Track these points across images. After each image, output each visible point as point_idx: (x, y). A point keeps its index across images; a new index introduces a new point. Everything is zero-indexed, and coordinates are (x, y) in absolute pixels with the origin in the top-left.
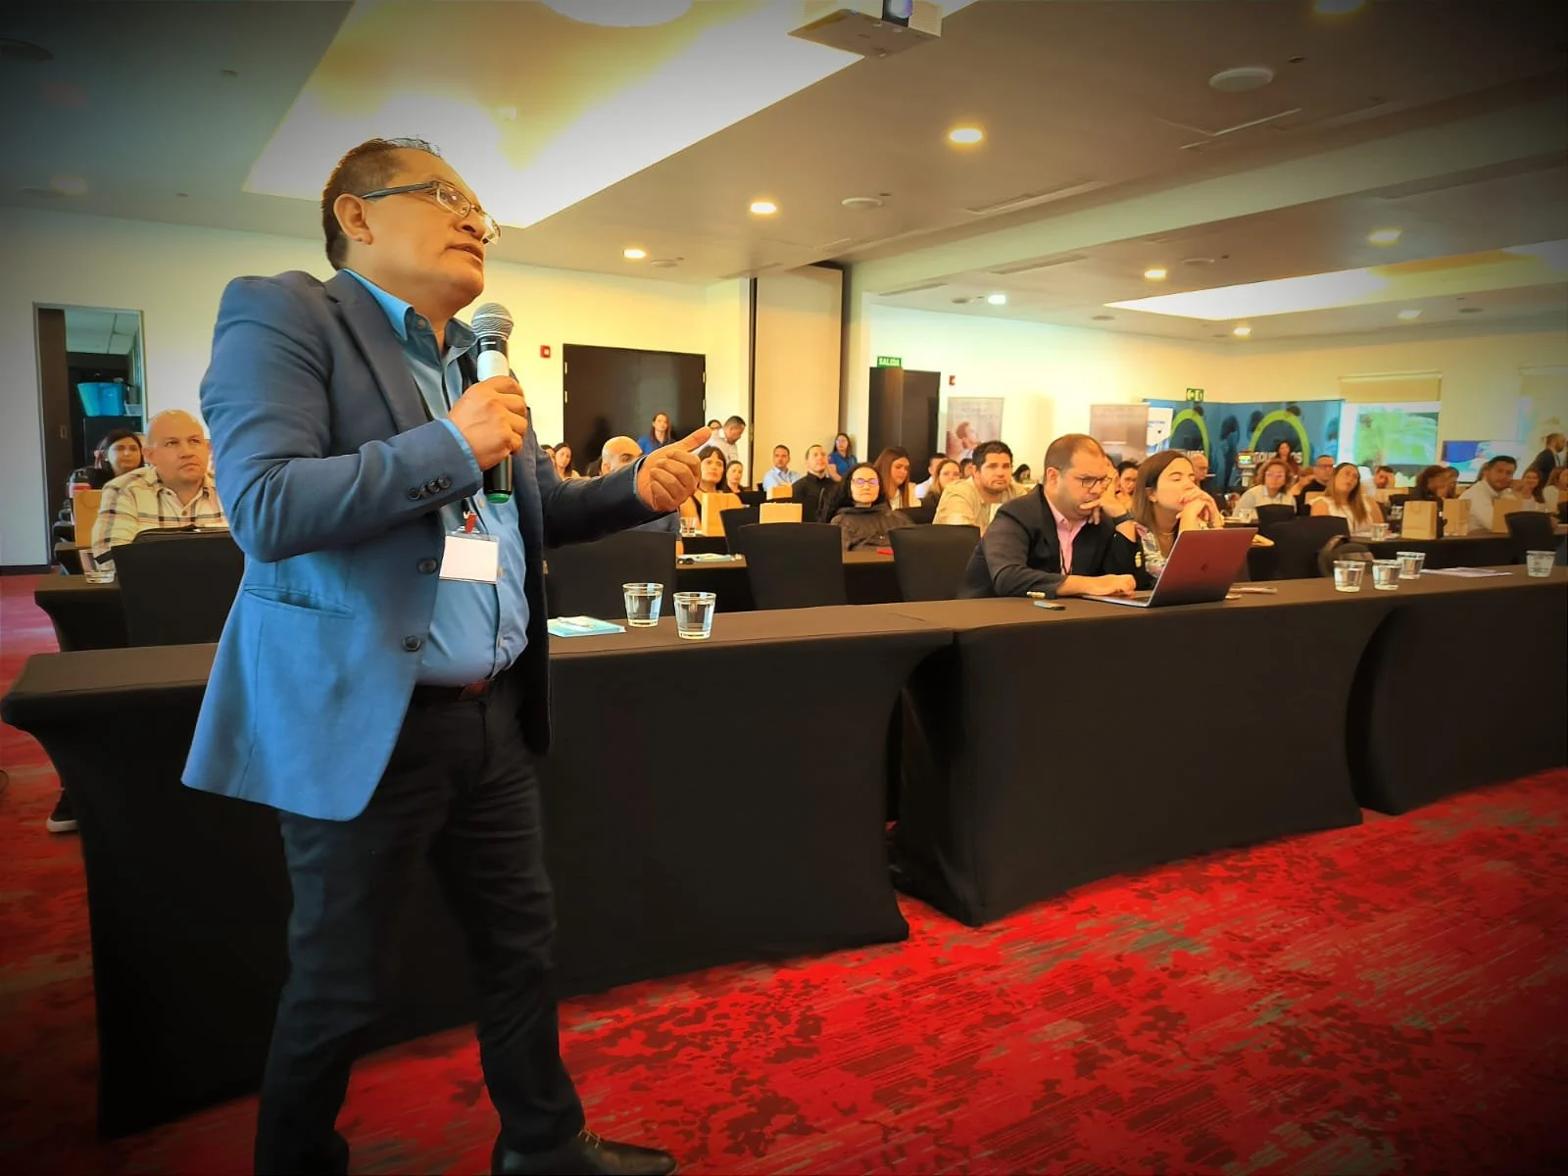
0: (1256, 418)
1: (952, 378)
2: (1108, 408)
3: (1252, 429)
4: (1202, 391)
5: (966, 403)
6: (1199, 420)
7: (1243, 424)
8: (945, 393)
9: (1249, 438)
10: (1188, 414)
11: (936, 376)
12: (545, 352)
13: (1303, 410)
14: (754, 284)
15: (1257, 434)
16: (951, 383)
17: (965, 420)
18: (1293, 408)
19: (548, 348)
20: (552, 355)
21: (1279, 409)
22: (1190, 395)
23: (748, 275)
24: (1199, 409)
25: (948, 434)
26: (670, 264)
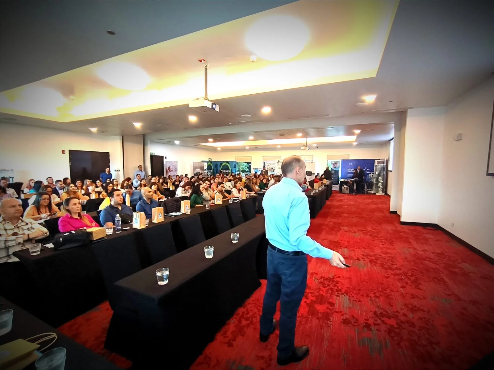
0: (221, 164)
1: (166, 157)
2: (196, 163)
3: (220, 166)
4: (211, 159)
5: (170, 162)
6: (211, 164)
7: (219, 165)
8: (165, 160)
9: (220, 168)
10: (209, 163)
11: (163, 157)
12: (63, 152)
13: (229, 163)
14: (123, 137)
15: (221, 167)
16: (166, 158)
17: (170, 166)
18: (228, 162)
19: (64, 151)
20: (66, 153)
21: (225, 162)
22: (209, 160)
23: (121, 135)
24: (211, 162)
25: (166, 169)
26: (103, 132)
